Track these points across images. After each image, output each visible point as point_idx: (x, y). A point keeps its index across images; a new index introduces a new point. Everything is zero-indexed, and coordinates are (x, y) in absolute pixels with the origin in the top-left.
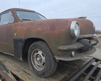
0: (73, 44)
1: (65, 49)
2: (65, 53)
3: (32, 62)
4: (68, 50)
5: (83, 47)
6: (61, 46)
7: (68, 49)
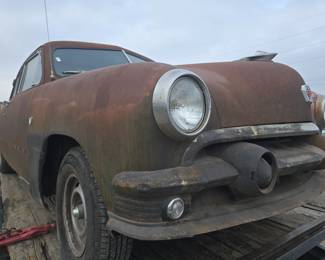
0: (179, 164)
1: (132, 186)
2: (137, 202)
3: (65, 217)
4: (145, 192)
5: (235, 178)
6: (123, 174)
7: (144, 186)
